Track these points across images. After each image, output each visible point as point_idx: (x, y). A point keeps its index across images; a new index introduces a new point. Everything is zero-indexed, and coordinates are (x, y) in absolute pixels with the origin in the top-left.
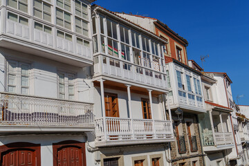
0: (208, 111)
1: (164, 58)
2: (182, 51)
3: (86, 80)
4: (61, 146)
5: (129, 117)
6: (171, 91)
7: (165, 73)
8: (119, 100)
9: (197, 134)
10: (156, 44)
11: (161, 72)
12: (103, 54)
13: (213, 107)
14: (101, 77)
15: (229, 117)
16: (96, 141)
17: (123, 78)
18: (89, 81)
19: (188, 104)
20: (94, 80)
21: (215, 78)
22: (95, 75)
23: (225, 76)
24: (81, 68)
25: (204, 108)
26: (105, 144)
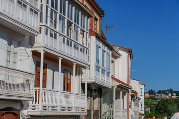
0: (113, 87)
1: (88, 32)
2: (98, 22)
3: (27, 49)
4: (4, 112)
5: (53, 88)
6: (89, 65)
7: (87, 47)
8: (48, 70)
9: (99, 109)
10: (85, 16)
11: (85, 45)
12: (46, 25)
13: (118, 84)
14: (43, 49)
15: (127, 93)
16: (29, 109)
17: (58, 51)
18: (29, 50)
19: (100, 80)
20: (33, 49)
21: (120, 52)
22: (35, 45)
23: (130, 52)
24: (25, 36)
25: (110, 84)
26: (40, 114)
